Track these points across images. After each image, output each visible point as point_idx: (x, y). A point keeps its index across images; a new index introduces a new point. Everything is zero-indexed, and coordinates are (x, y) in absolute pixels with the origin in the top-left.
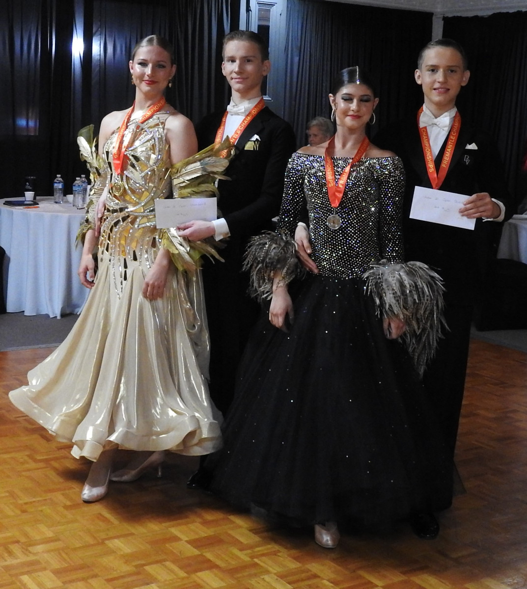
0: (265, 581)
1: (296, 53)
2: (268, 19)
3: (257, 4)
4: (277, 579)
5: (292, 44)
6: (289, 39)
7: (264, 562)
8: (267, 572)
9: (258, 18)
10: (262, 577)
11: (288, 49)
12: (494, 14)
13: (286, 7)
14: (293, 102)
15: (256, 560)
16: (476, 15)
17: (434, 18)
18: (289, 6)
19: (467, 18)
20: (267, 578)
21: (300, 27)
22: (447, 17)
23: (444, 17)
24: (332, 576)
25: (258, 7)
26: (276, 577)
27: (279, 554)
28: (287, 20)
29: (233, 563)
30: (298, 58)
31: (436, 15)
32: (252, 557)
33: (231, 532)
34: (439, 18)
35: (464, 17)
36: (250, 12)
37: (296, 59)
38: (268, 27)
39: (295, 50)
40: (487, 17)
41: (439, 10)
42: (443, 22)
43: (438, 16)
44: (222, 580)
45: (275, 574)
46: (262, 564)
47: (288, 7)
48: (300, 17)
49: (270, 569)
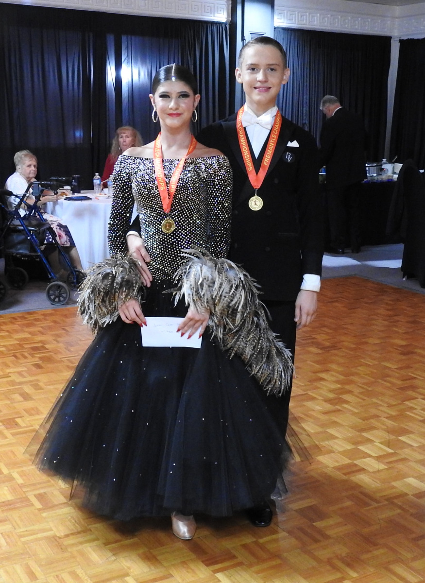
3: (250, 34)
17: (392, 40)
18: (276, 35)
19: (418, 40)
22: (403, 40)
25: (250, 37)
34: (397, 40)
36: (245, 40)
41: (396, 34)
42: (399, 43)
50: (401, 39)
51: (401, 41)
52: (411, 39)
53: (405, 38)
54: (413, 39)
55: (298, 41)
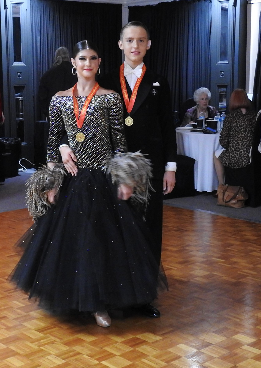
0: (49, 359)
1: (38, 34)
2: (19, 14)
3: (11, 4)
4: (56, 358)
5: (35, 29)
6: (33, 26)
7: (46, 348)
8: (50, 354)
9: (13, 13)
10: (46, 357)
11: (33, 31)
12: (159, 3)
13: (30, 5)
14: (39, 66)
15: (42, 348)
16: (148, 4)
17: (122, 7)
18: (32, 4)
19: (143, 6)
20: (49, 357)
21: (39, 17)
22: (131, 6)
23: (129, 6)
24: (89, 352)
25: (12, 6)
26: (55, 356)
27: (55, 343)
28: (31, 12)
29: (28, 351)
30: (40, 37)
31: (124, 6)
32: (39, 346)
33: (24, 333)
34: (126, 7)
35: (141, 6)
36: (7, 9)
37: (39, 38)
38: (19, 18)
39: (37, 32)
40: (155, 5)
41: (125, 2)
42: (128, 10)
43: (126, 6)
44: (22, 361)
45: (54, 354)
46: (46, 350)
47: (30, 4)
48: (39, 11)
49: (51, 352)
50: (130, 6)
51: (130, 8)
52: (137, 6)
53: (133, 5)
54: (139, 6)
55: (49, 8)
